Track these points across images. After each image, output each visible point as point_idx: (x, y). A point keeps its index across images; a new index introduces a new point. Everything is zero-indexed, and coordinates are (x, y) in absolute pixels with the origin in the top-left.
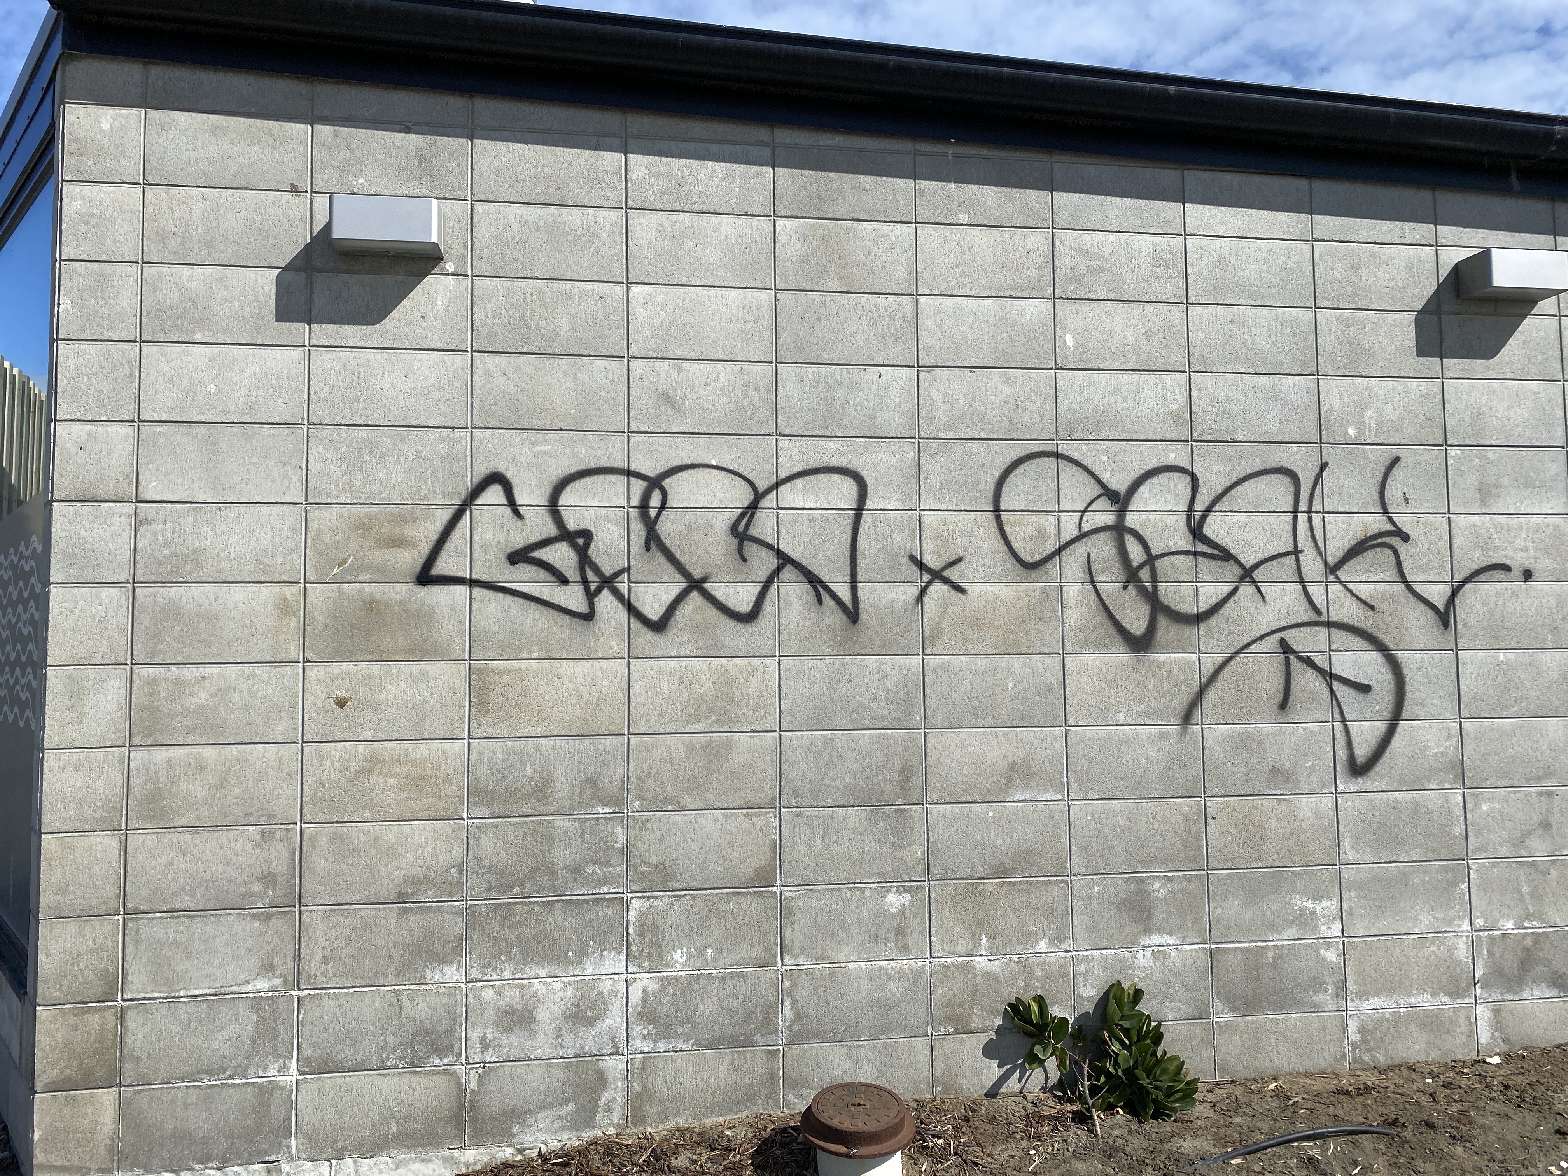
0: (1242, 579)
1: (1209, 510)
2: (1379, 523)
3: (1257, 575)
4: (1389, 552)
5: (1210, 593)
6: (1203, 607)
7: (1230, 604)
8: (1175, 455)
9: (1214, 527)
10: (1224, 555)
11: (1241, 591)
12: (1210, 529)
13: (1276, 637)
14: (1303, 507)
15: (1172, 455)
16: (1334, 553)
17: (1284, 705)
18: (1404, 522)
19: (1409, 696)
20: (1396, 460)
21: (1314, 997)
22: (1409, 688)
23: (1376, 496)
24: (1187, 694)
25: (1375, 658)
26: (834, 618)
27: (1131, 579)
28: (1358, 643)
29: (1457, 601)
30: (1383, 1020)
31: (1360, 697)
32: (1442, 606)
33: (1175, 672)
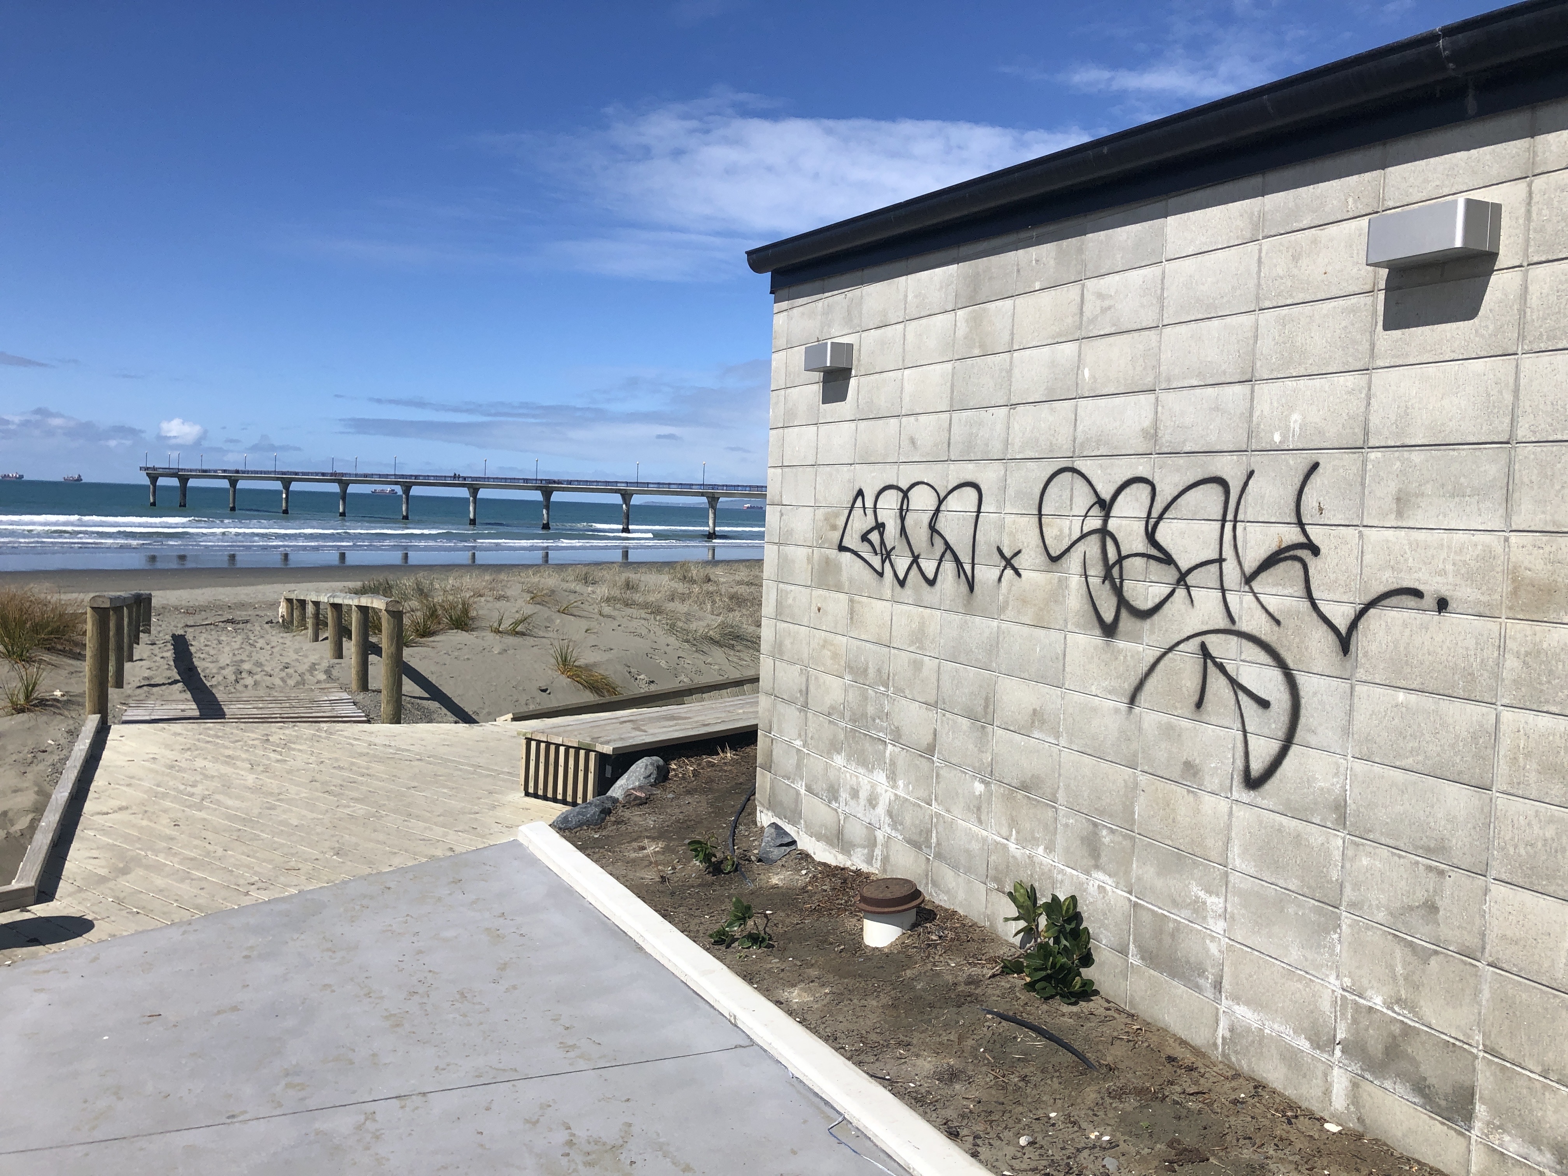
0: (1178, 582)
1: (1161, 517)
2: (1293, 535)
3: (1190, 580)
4: (1298, 566)
5: (1156, 593)
6: (1150, 605)
7: (1167, 605)
9: (1165, 534)
10: (1167, 559)
11: (1176, 594)
12: (1159, 536)
13: (1198, 640)
14: (1230, 516)
15: (1141, 468)
16: (1251, 562)
17: (1199, 704)
18: (1316, 534)
19: (1302, 720)
20: (1315, 466)
21: (1198, 979)
22: (1303, 712)
23: (1293, 505)
24: (1134, 681)
25: (1276, 675)
26: (964, 588)
27: (1107, 576)
28: (1263, 656)
29: (1361, 626)
30: (1248, 1030)
31: (1260, 711)
32: (1343, 630)
33: (1129, 658)
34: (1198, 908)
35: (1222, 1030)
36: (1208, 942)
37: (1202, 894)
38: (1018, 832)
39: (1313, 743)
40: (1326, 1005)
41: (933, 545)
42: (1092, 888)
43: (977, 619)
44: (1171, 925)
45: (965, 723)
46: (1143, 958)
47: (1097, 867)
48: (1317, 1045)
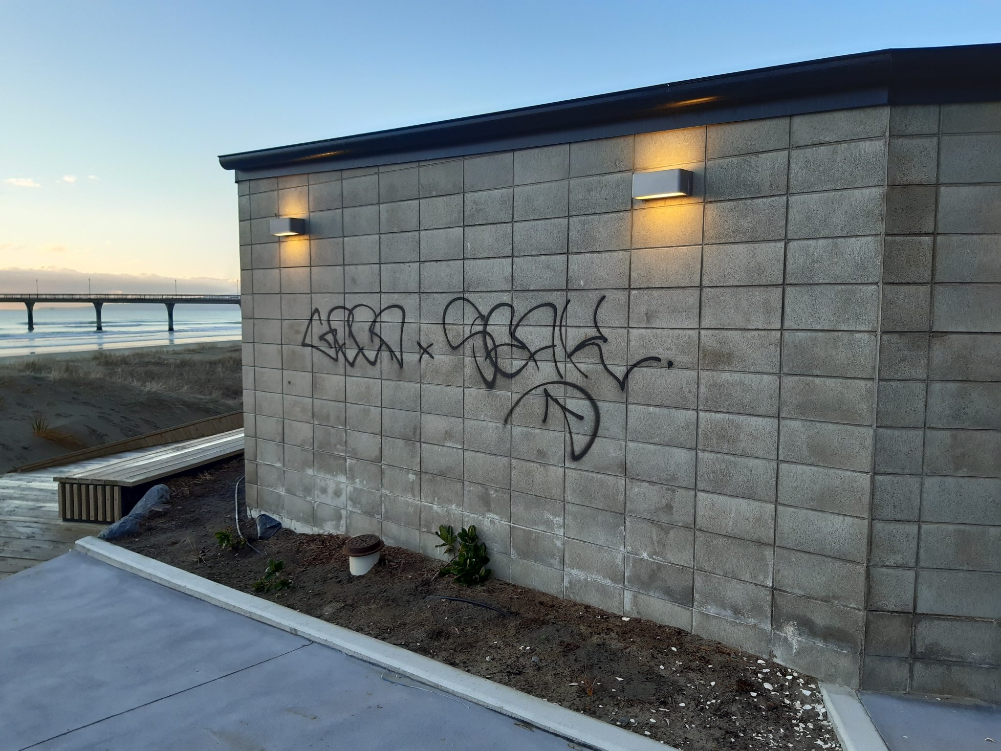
0: (530, 358)
1: (518, 325)
2: (592, 332)
3: (536, 357)
4: (596, 348)
5: (517, 364)
6: (514, 371)
7: (524, 370)
8: (506, 298)
9: (520, 333)
10: (523, 346)
11: (529, 364)
12: (517, 335)
13: (542, 388)
14: (558, 323)
15: (505, 298)
16: (570, 347)
17: (544, 421)
18: (605, 332)
19: (601, 424)
20: (604, 297)
21: (550, 560)
22: (602, 420)
23: (592, 318)
24: (506, 410)
25: (587, 403)
26: (396, 366)
27: (488, 356)
28: (579, 394)
29: (630, 376)
30: (579, 581)
31: (578, 422)
32: (621, 379)
33: (503, 399)
34: (549, 524)
35: (566, 583)
36: (555, 540)
37: (551, 517)
38: (439, 499)
39: (607, 435)
40: (619, 561)
41: (372, 341)
42: (487, 522)
43: (406, 384)
44: (534, 535)
45: (401, 443)
46: (519, 554)
47: (489, 511)
48: (614, 580)
